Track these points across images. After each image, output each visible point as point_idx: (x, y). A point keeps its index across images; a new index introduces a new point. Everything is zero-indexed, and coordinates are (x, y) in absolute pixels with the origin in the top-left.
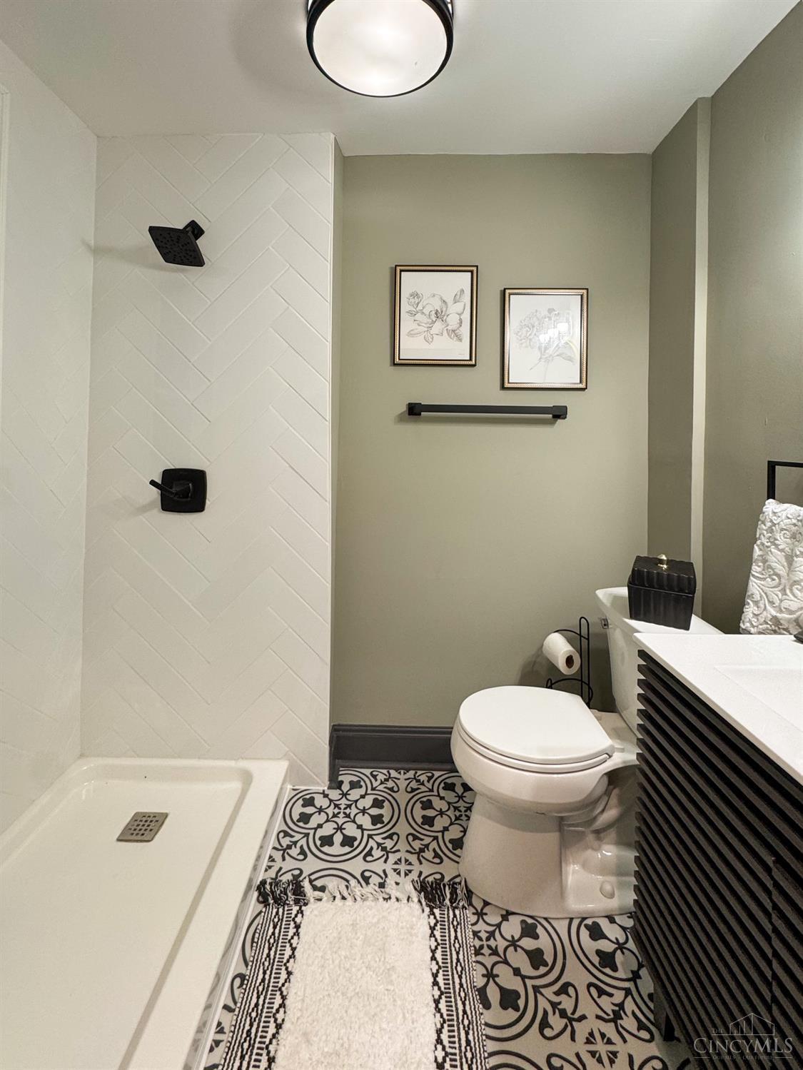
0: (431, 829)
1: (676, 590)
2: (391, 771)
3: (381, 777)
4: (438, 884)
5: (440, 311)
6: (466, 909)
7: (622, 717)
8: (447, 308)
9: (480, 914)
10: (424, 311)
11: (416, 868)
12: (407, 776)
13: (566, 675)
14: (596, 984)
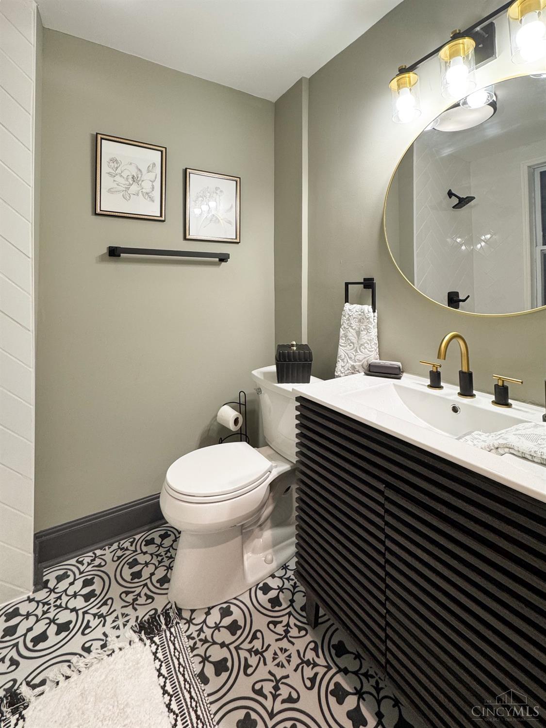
0: (141, 580)
1: (303, 360)
2: (96, 552)
3: (87, 560)
4: (154, 619)
5: (136, 176)
6: (179, 623)
7: (272, 448)
8: (142, 175)
9: (190, 622)
10: (122, 174)
11: (133, 615)
12: (111, 549)
13: (234, 432)
14: (272, 621)
